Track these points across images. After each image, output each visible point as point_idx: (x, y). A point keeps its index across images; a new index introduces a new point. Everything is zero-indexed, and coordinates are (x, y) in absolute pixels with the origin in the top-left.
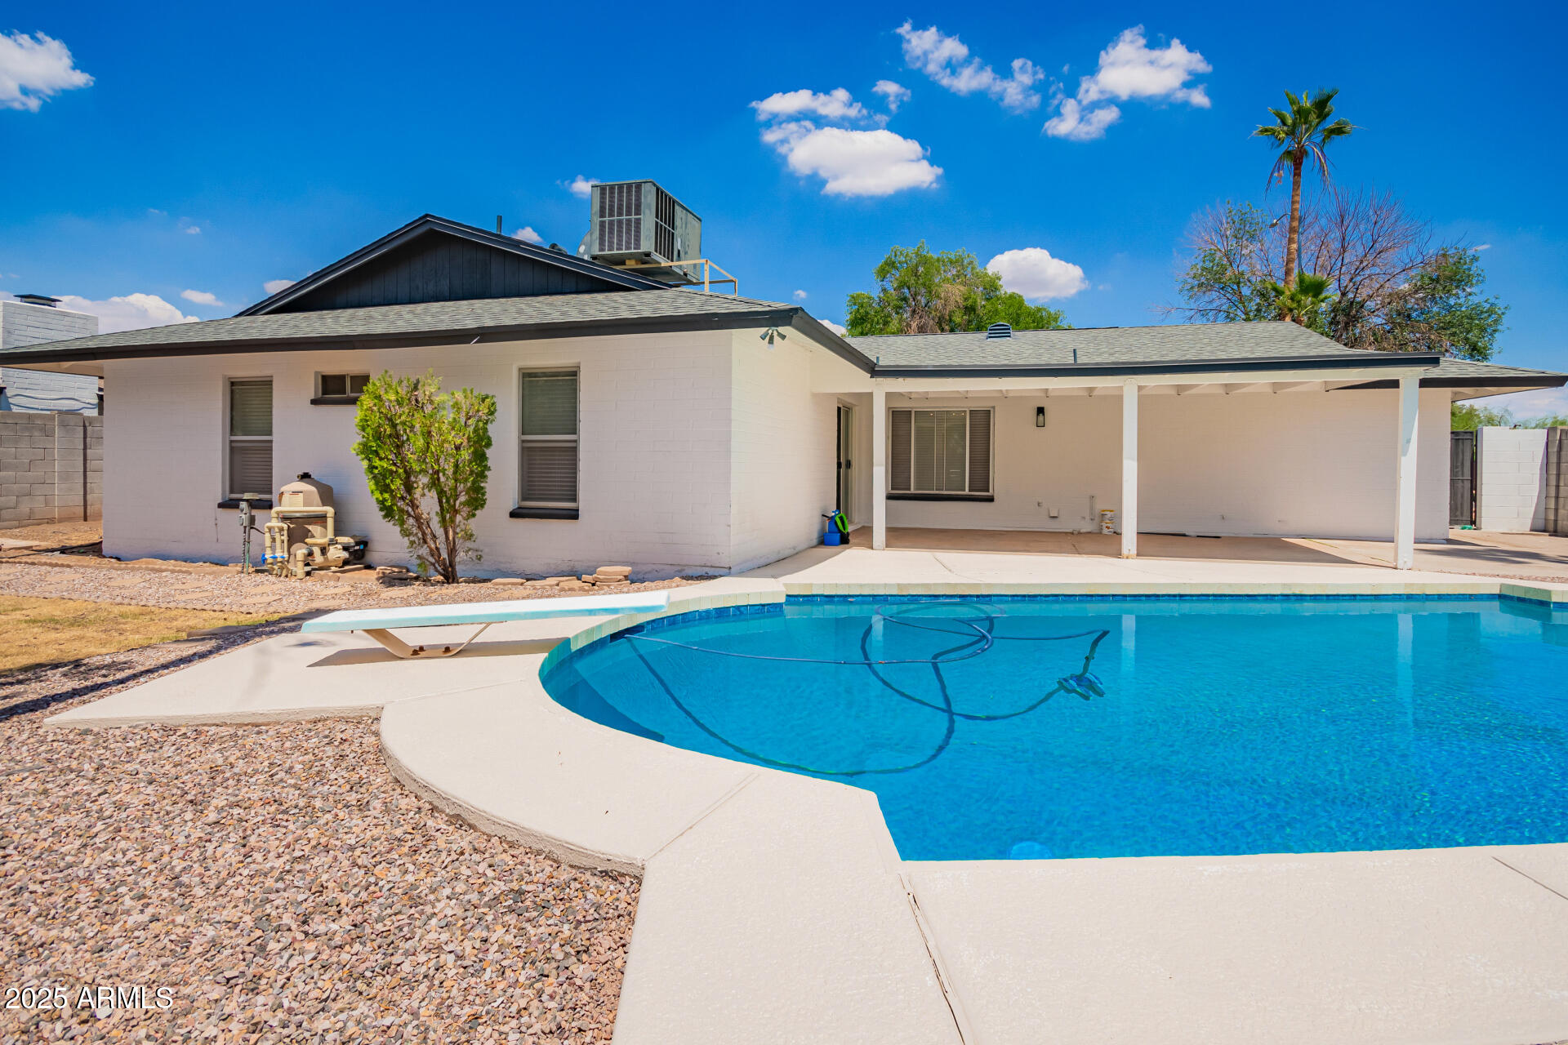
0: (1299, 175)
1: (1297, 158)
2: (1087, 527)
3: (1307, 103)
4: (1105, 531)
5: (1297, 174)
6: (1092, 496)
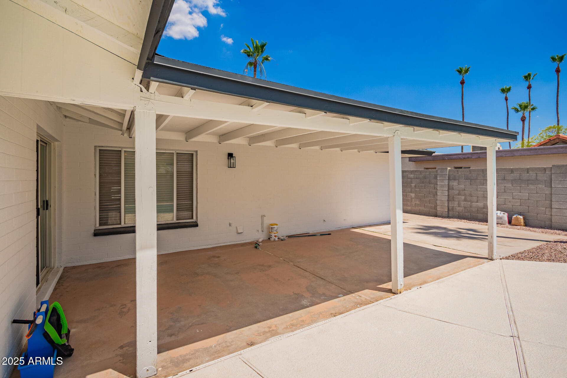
1: (255, 65)
2: (261, 237)
3: (258, 45)
4: (274, 239)
5: (255, 71)
6: (263, 216)
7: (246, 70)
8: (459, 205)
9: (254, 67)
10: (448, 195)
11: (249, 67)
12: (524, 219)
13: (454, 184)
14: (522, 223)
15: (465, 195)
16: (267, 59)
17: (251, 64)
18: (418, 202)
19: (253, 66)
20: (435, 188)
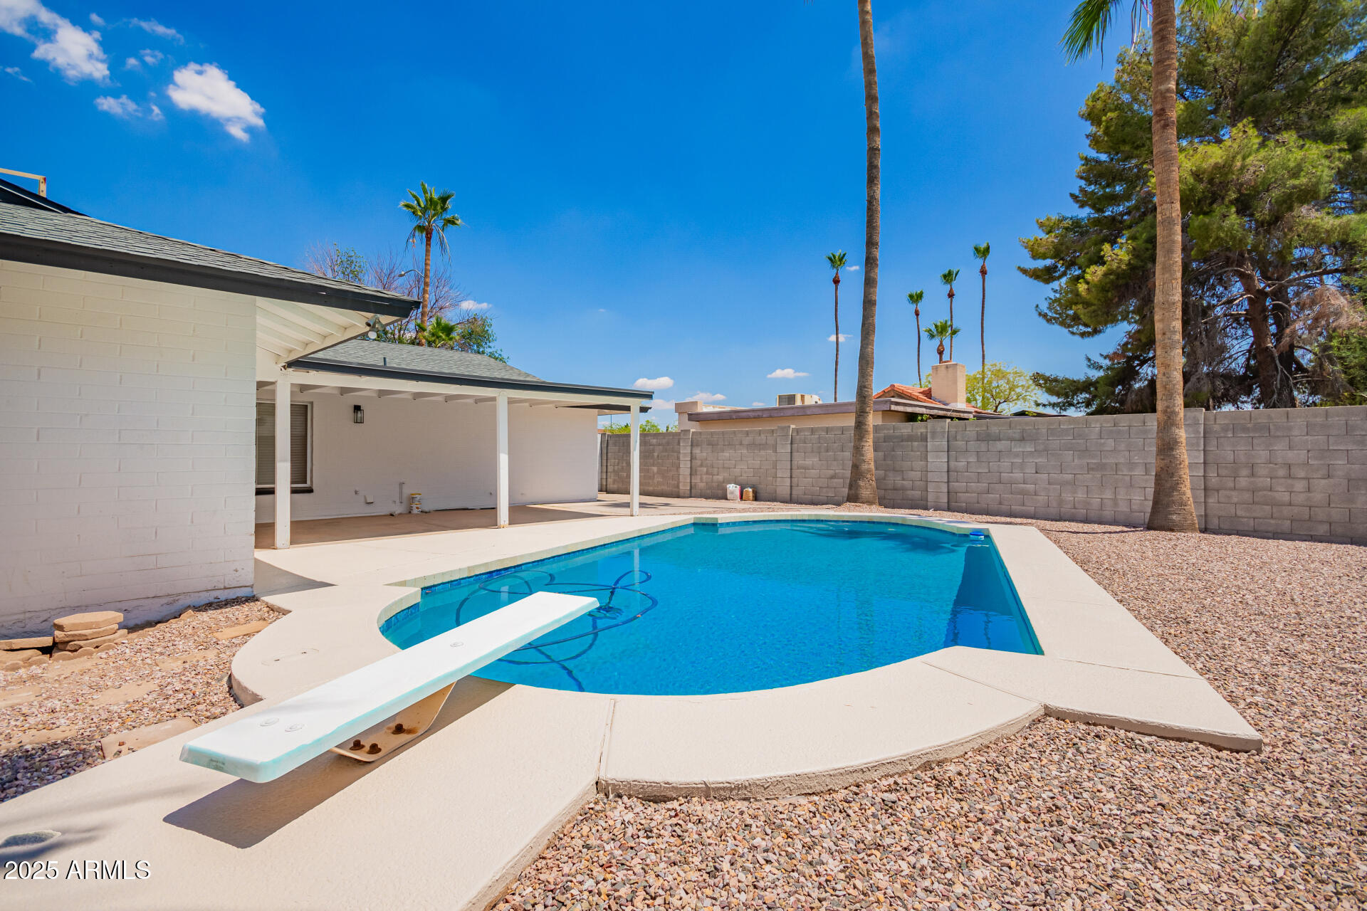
0: (430, 245)
1: (428, 232)
2: (398, 509)
3: (435, 197)
4: (415, 511)
5: (428, 244)
6: (402, 484)
7: (411, 240)
8: (702, 481)
9: (427, 237)
10: (691, 468)
11: (417, 233)
12: (753, 491)
13: (697, 451)
14: (751, 498)
15: (707, 466)
16: (452, 222)
17: (420, 228)
18: (660, 480)
19: (424, 235)
20: (678, 458)
